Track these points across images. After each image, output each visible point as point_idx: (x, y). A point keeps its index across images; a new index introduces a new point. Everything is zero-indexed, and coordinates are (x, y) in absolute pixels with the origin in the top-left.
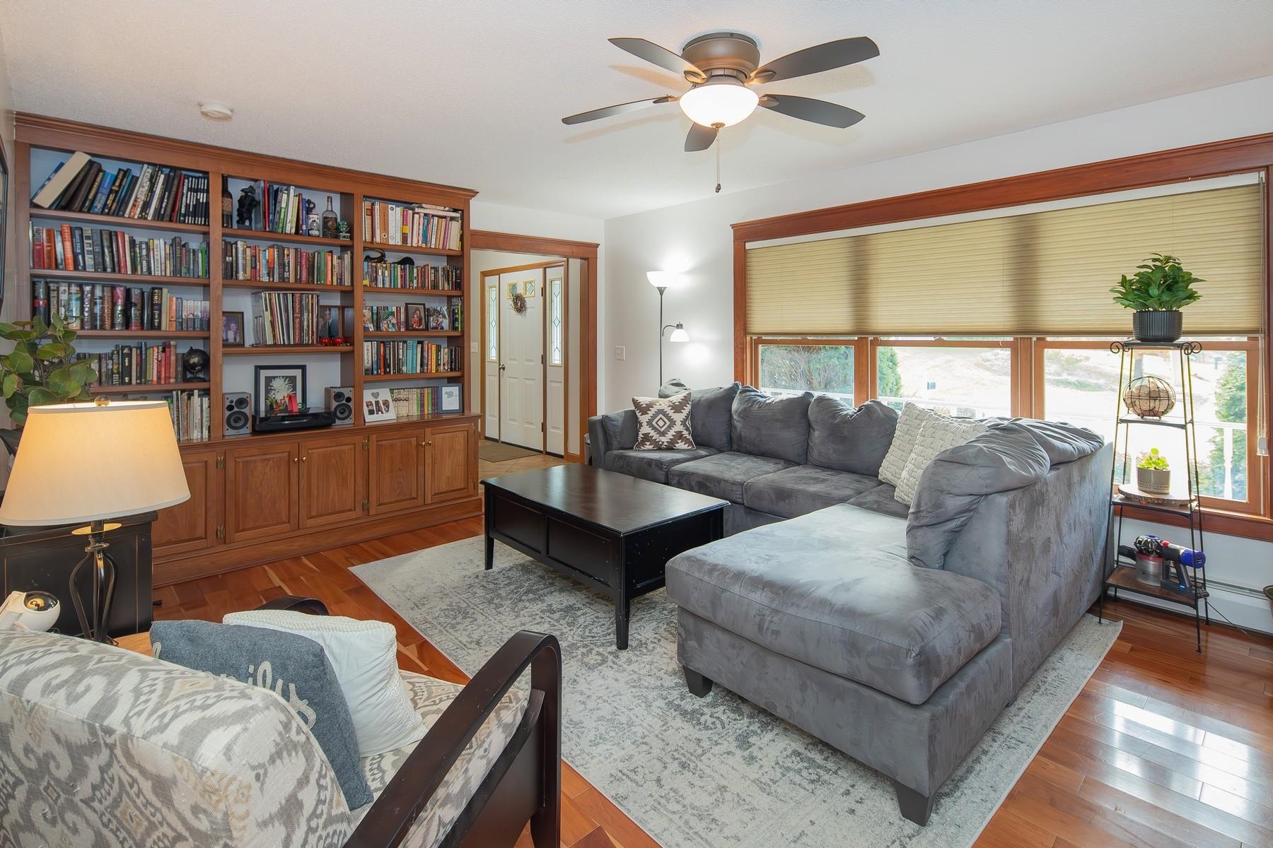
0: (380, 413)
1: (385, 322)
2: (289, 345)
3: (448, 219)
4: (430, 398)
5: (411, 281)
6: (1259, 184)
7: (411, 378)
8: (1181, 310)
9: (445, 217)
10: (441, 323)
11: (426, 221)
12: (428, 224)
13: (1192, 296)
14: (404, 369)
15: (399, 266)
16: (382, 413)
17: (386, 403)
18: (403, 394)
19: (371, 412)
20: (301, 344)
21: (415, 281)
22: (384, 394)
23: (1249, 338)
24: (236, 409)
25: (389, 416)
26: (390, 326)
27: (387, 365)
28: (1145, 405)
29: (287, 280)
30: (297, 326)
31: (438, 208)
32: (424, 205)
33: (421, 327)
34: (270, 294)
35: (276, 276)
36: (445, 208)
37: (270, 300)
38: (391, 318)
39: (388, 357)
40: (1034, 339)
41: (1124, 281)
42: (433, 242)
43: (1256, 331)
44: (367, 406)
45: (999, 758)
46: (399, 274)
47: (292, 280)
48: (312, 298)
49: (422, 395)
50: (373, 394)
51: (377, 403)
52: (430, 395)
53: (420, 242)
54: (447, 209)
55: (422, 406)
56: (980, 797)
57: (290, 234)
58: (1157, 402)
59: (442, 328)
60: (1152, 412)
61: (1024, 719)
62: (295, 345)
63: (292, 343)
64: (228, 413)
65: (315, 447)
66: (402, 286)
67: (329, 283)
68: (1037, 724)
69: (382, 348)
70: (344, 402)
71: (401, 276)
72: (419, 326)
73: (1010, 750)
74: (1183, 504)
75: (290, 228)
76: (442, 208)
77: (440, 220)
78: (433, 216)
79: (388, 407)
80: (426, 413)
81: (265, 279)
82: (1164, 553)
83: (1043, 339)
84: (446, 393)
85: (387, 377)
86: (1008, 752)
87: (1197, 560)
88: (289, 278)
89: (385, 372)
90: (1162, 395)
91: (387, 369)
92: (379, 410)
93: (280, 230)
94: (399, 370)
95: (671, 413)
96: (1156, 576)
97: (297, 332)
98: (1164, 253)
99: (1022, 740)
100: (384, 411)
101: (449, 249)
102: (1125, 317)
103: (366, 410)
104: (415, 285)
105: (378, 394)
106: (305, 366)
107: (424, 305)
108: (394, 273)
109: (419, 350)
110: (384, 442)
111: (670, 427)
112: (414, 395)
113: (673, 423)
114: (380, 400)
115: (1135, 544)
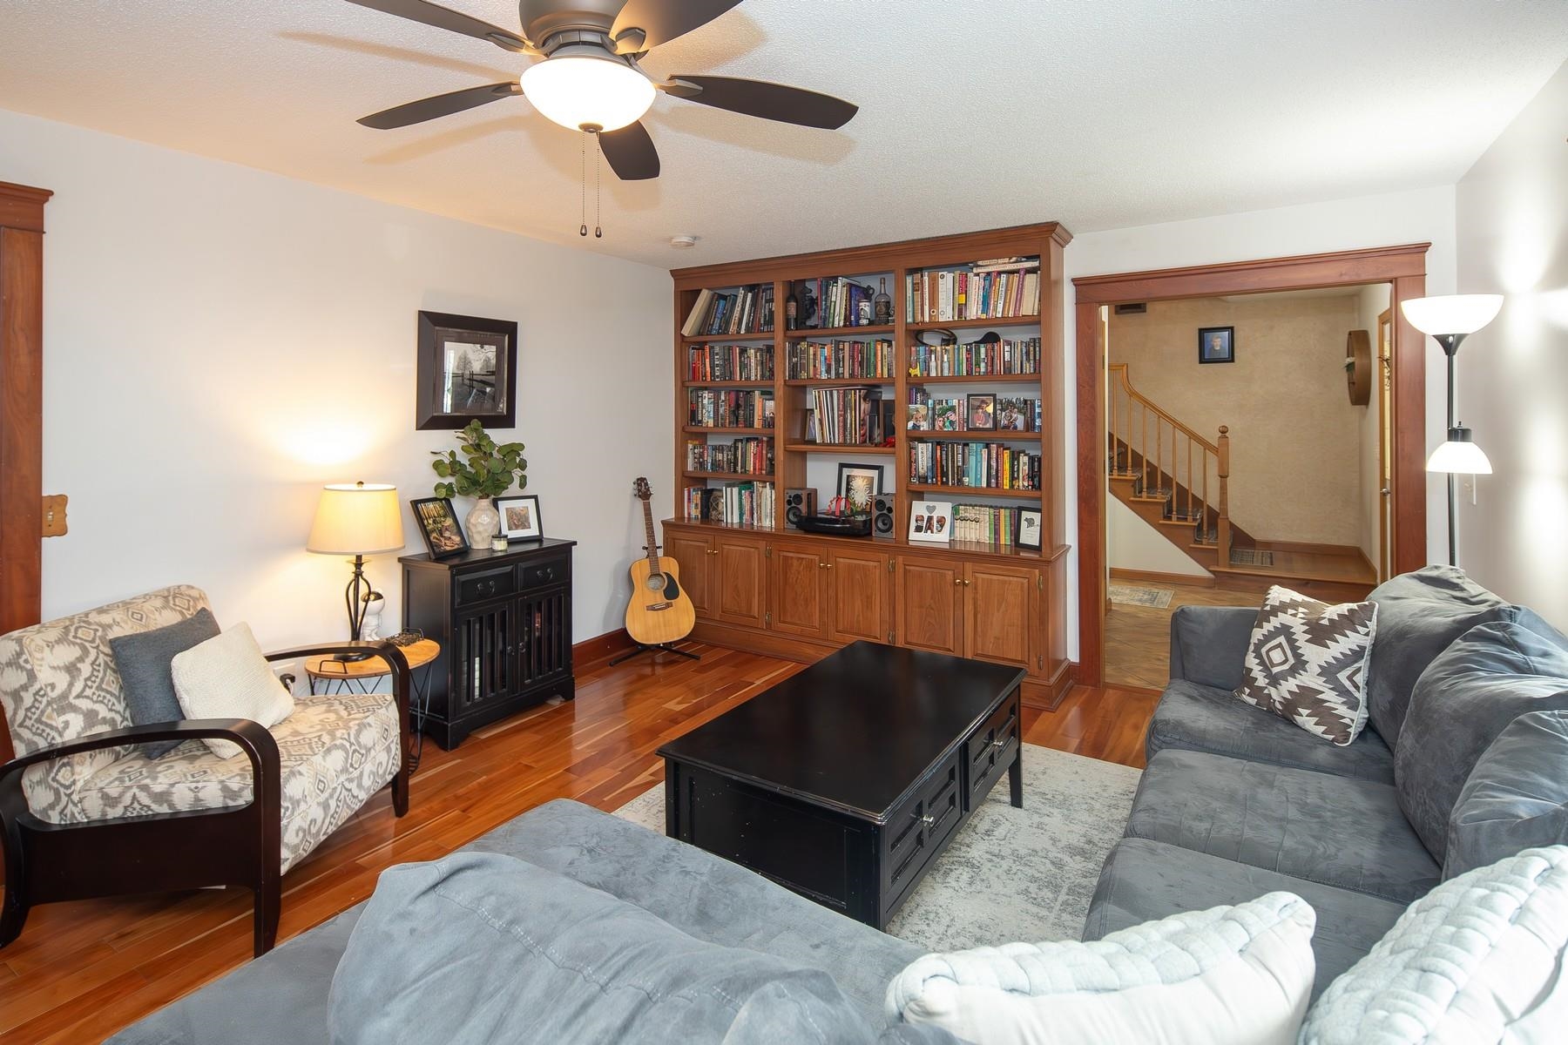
0: (929, 531)
1: (941, 419)
2: (835, 445)
3: (1022, 273)
4: (1008, 524)
5: (978, 365)
7: (977, 492)
9: (1017, 271)
10: (1015, 420)
11: (987, 282)
12: (990, 287)
14: (966, 480)
15: (982, 345)
16: (932, 532)
17: (941, 521)
18: (971, 513)
19: (919, 529)
20: (844, 444)
21: (983, 365)
22: (943, 509)
24: (793, 505)
25: (940, 538)
26: (947, 424)
27: (944, 474)
29: (841, 376)
30: (841, 424)
31: (1000, 261)
32: (980, 263)
33: (988, 426)
34: (819, 392)
35: (833, 372)
36: (1010, 258)
37: (819, 397)
38: (949, 414)
39: (944, 463)
42: (1000, 309)
44: (917, 521)
46: (964, 356)
47: (847, 375)
48: (855, 394)
49: (997, 519)
50: (928, 508)
51: (930, 519)
52: (1008, 519)
53: (980, 312)
54: (1014, 259)
55: (997, 532)
57: (839, 327)
59: (1015, 428)
62: (839, 445)
63: (837, 442)
64: (788, 507)
65: (845, 557)
66: (967, 371)
67: (879, 376)
69: (939, 452)
70: (885, 512)
71: (967, 359)
72: (985, 424)
75: (838, 321)
76: (1007, 260)
77: (1011, 276)
78: (999, 273)
79: (942, 526)
80: (1002, 542)
81: (824, 376)
84: (1026, 520)
85: (943, 488)
88: (843, 373)
89: (942, 483)
91: (944, 480)
92: (929, 527)
93: (830, 326)
94: (960, 481)
95: (1301, 638)
97: (841, 431)
100: (935, 530)
101: (1023, 316)
103: (913, 525)
104: (983, 370)
105: (934, 508)
106: (883, 467)
107: (994, 396)
108: (959, 357)
109: (985, 456)
110: (912, 568)
111: (1293, 671)
112: (986, 515)
113: (1300, 665)
114: (935, 515)
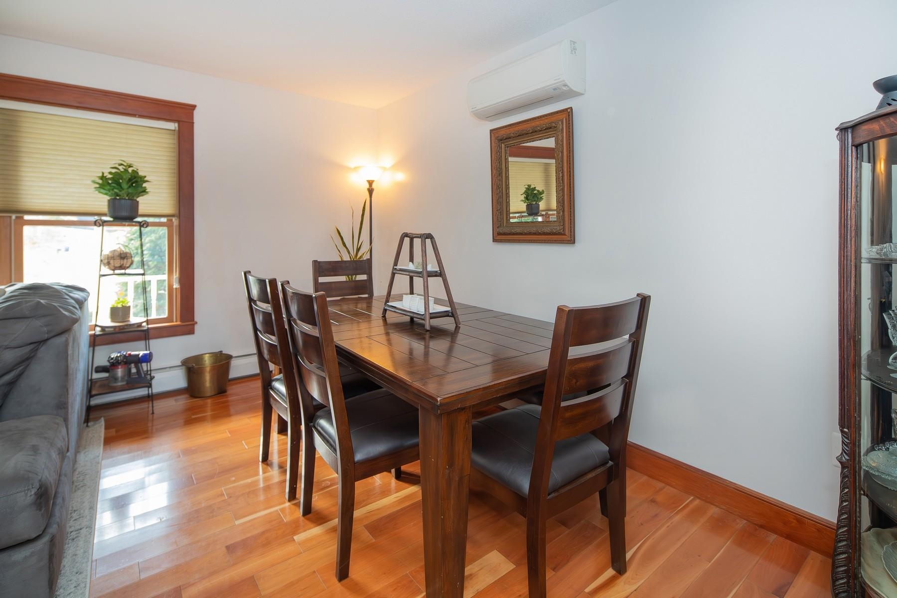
6: (174, 130)
8: (138, 199)
13: (144, 191)
23: (168, 220)
28: (118, 263)
40: (14, 217)
41: (103, 177)
43: (173, 216)
45: (70, 551)
56: (72, 586)
58: (125, 261)
60: (121, 267)
61: (73, 514)
68: (84, 511)
73: (75, 540)
74: (140, 325)
82: (128, 361)
83: (22, 217)
86: (74, 543)
87: (147, 359)
90: (128, 255)
96: (122, 378)
98: (129, 160)
99: (79, 528)
102: (101, 202)
115: (109, 361)
